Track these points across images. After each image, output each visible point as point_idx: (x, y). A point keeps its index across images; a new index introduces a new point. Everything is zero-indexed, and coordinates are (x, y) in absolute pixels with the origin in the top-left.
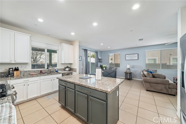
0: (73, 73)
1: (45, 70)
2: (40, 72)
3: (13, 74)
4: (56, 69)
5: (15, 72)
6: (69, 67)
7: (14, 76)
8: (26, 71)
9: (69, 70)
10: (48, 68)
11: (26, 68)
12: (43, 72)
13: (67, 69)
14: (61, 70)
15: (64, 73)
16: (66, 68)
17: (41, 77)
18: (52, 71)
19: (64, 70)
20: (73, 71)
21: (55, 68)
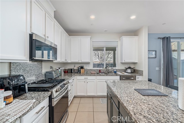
0: (137, 77)
1: (103, 70)
2: (99, 71)
3: (80, 71)
4: (114, 70)
5: (82, 70)
6: (132, 67)
7: (80, 73)
8: (89, 70)
9: (132, 73)
10: (106, 68)
11: (89, 67)
12: (102, 71)
13: (129, 71)
14: (120, 71)
15: (123, 76)
16: (127, 69)
17: (98, 77)
18: (110, 71)
19: (125, 71)
20: (137, 73)
21: (114, 68)
